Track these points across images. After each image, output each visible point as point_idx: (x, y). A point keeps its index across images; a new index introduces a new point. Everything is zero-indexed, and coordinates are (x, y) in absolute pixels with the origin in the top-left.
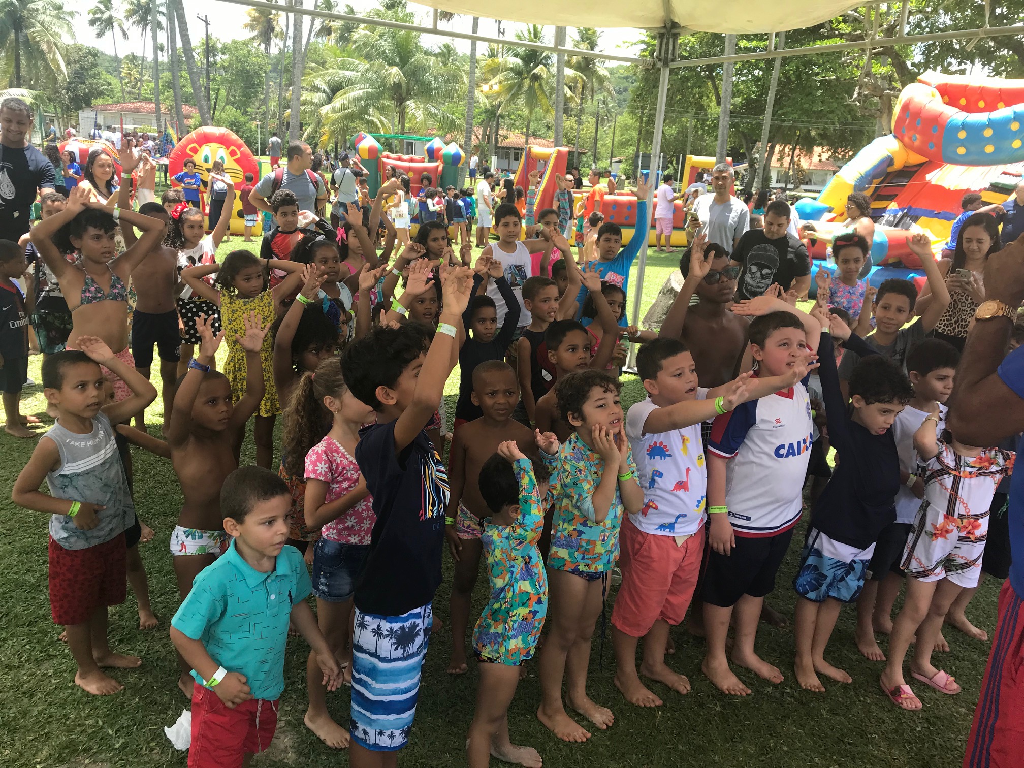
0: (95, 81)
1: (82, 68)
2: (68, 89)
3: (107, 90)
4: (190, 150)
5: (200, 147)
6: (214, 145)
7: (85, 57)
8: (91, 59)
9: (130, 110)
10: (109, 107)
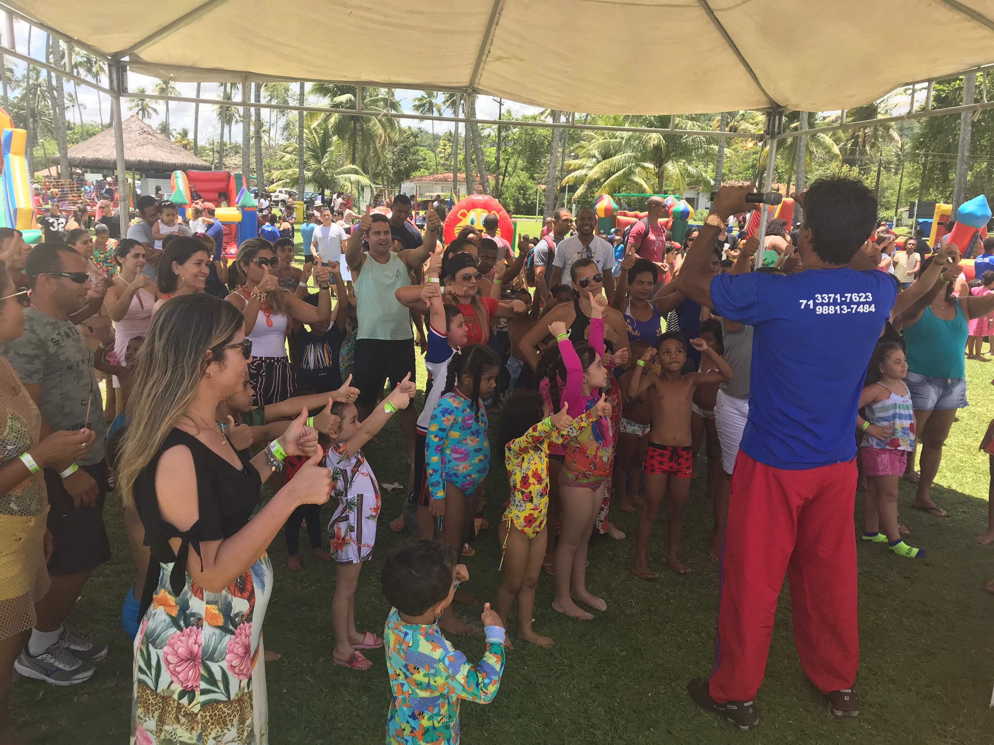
0: (414, 157)
1: (405, 147)
2: (394, 165)
3: (422, 164)
4: (461, 215)
5: (468, 212)
6: (479, 210)
7: (408, 138)
8: (412, 139)
9: (441, 180)
10: (424, 178)
